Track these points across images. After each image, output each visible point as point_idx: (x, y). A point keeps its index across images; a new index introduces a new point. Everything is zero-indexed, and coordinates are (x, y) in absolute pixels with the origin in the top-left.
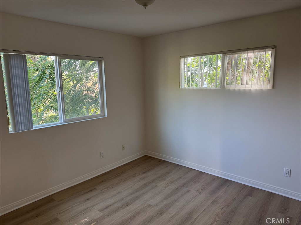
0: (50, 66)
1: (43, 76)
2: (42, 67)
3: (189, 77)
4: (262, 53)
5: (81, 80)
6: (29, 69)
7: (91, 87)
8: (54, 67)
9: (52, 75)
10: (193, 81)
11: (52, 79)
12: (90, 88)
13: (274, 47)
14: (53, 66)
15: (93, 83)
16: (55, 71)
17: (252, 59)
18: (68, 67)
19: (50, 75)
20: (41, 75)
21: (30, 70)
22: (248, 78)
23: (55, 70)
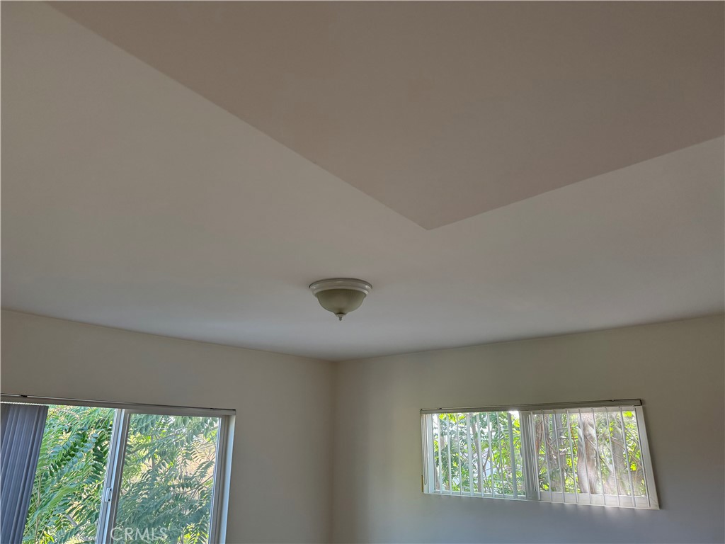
0: (102, 422)
1: (77, 447)
2: (82, 424)
3: (446, 449)
4: (614, 414)
5: (172, 456)
6: (47, 430)
7: (193, 477)
8: (111, 426)
9: (101, 446)
10: (456, 459)
11: (100, 456)
12: (191, 479)
13: (639, 402)
14: (108, 422)
15: (202, 464)
16: (112, 436)
17: (592, 426)
18: (144, 424)
19: (96, 446)
20: (75, 445)
21: (50, 432)
22: (592, 474)
23: (113, 432)
